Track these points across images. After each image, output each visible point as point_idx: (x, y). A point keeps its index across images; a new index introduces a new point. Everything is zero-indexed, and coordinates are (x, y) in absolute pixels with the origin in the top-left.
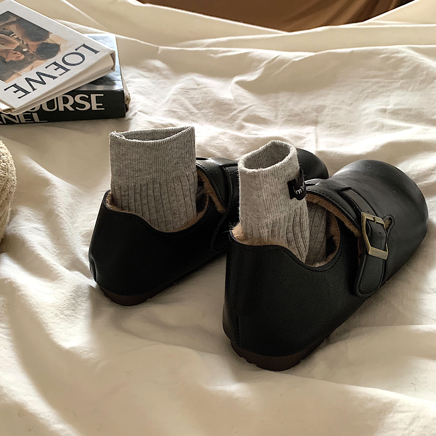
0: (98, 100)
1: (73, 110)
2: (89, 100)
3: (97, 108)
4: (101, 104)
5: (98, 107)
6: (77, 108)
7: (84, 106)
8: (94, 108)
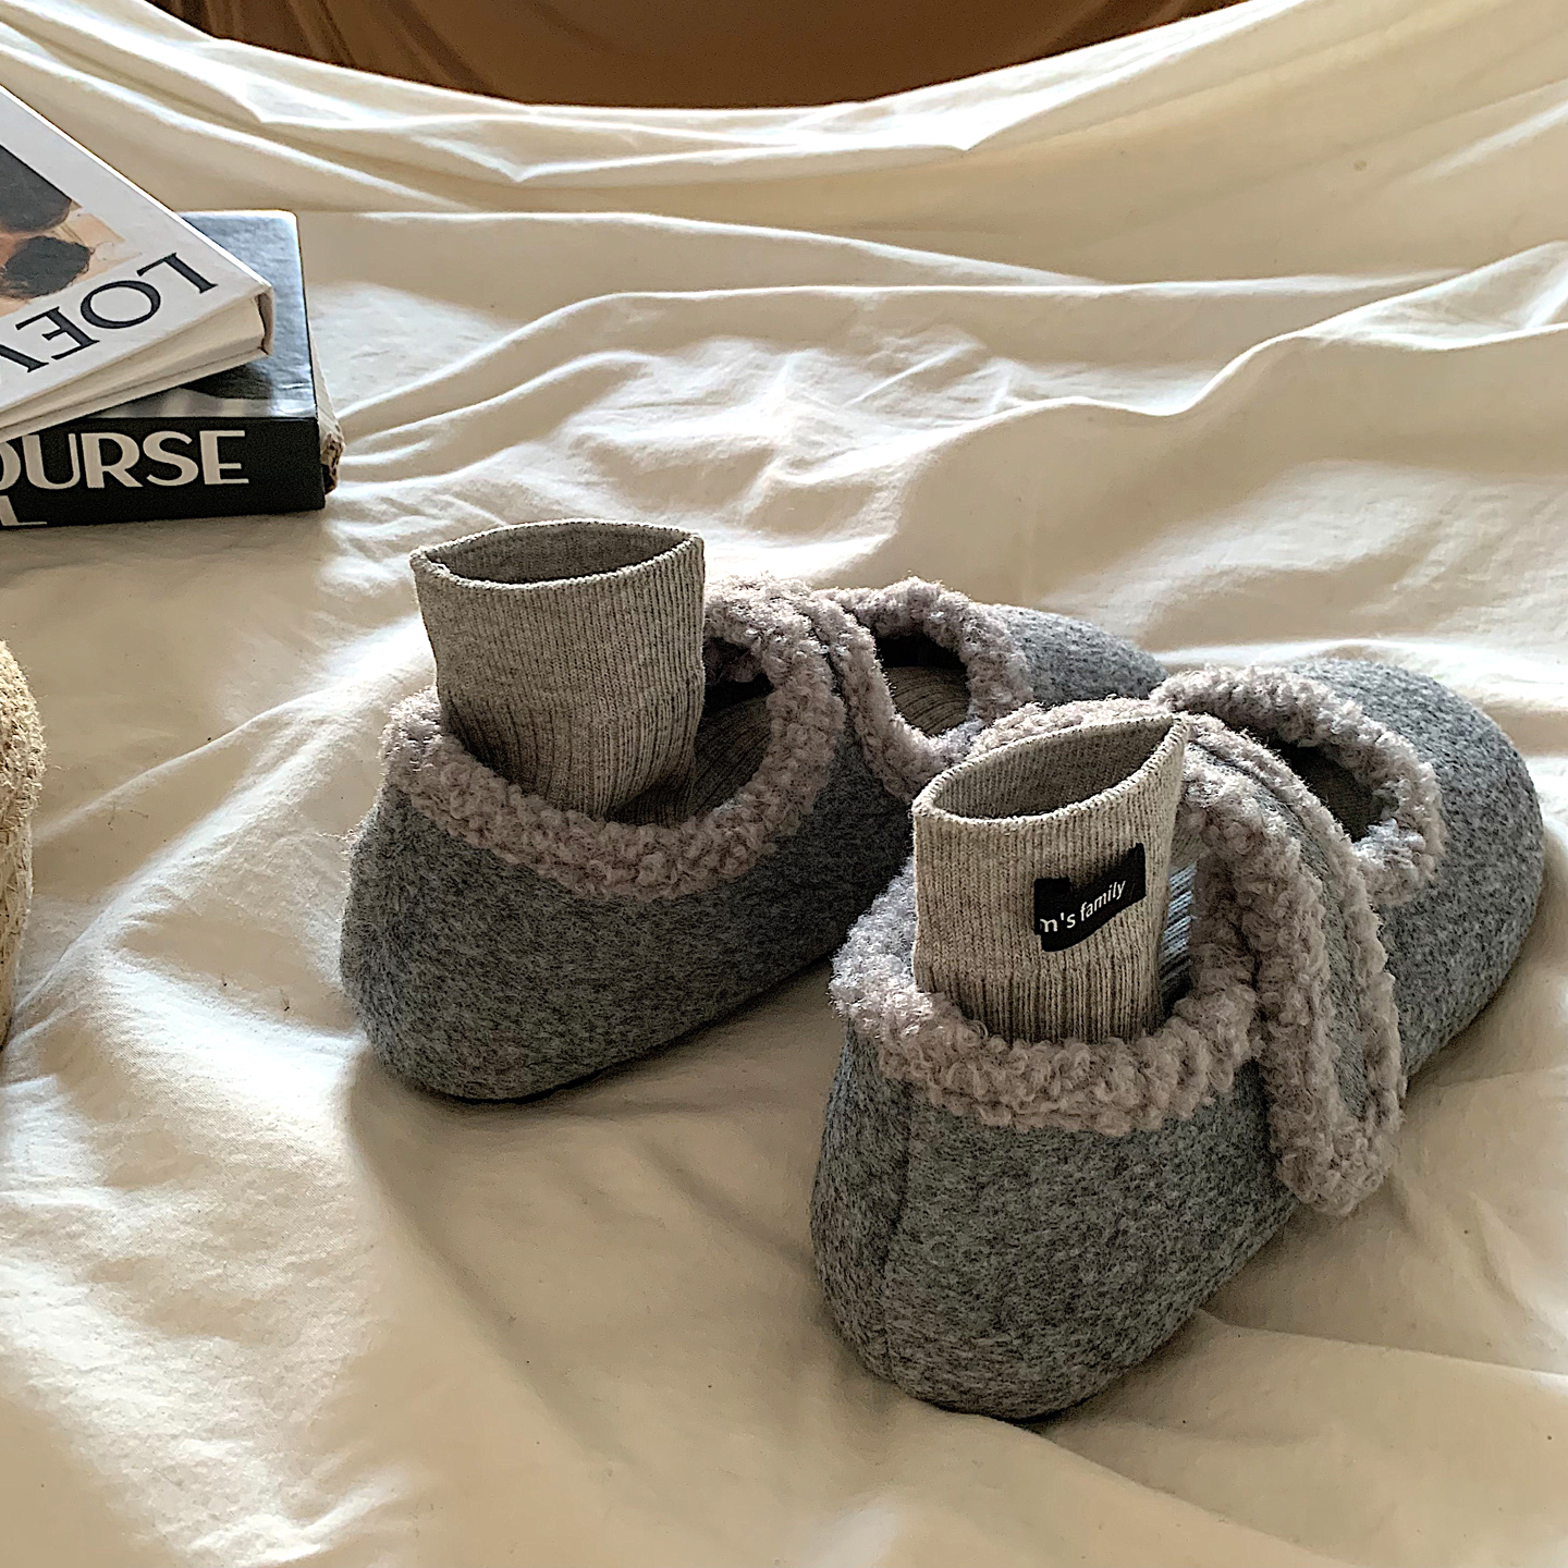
0: (226, 450)
1: (138, 485)
2: (193, 451)
3: (222, 478)
4: (238, 466)
5: (224, 474)
6: (151, 478)
7: (175, 472)
8: (212, 477)
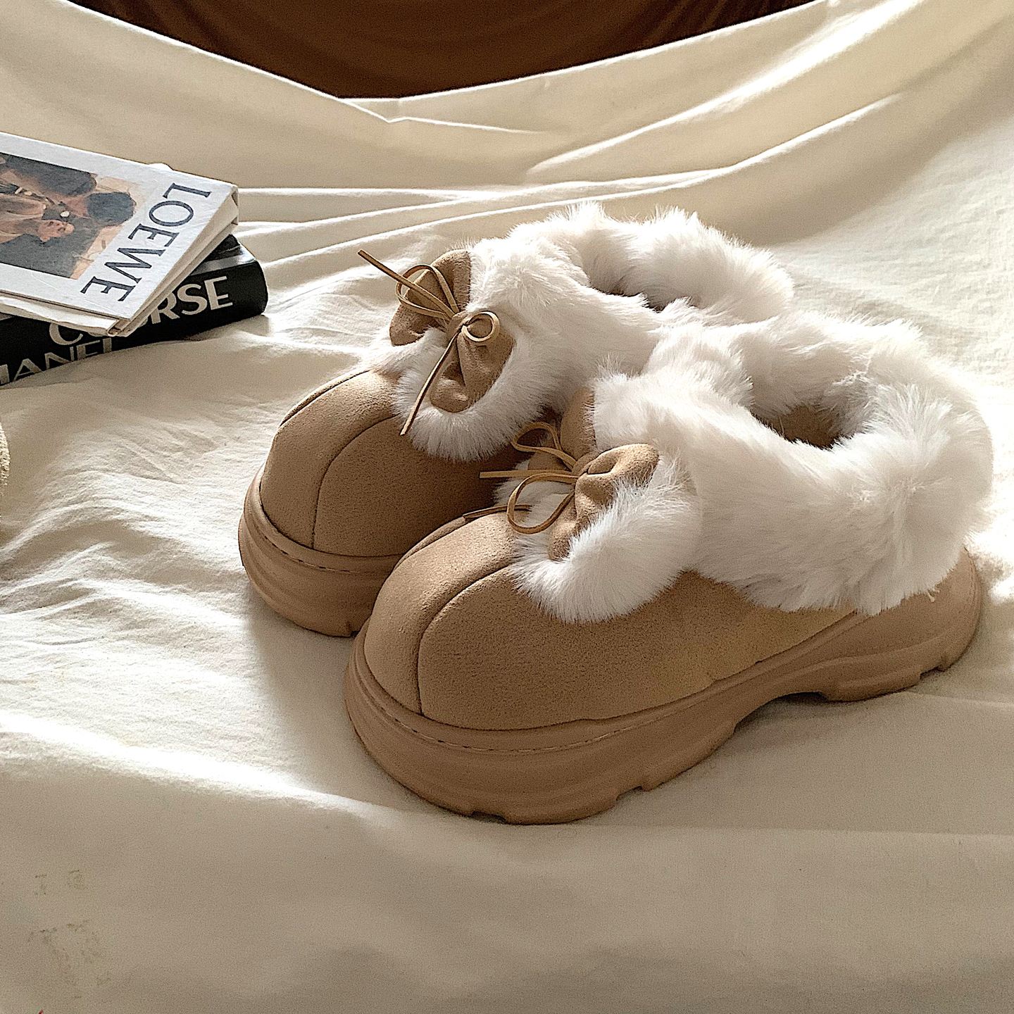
0: (219, 288)
1: (178, 316)
2: (203, 293)
3: (220, 304)
4: (227, 296)
6: (184, 312)
7: (195, 306)
8: (215, 306)
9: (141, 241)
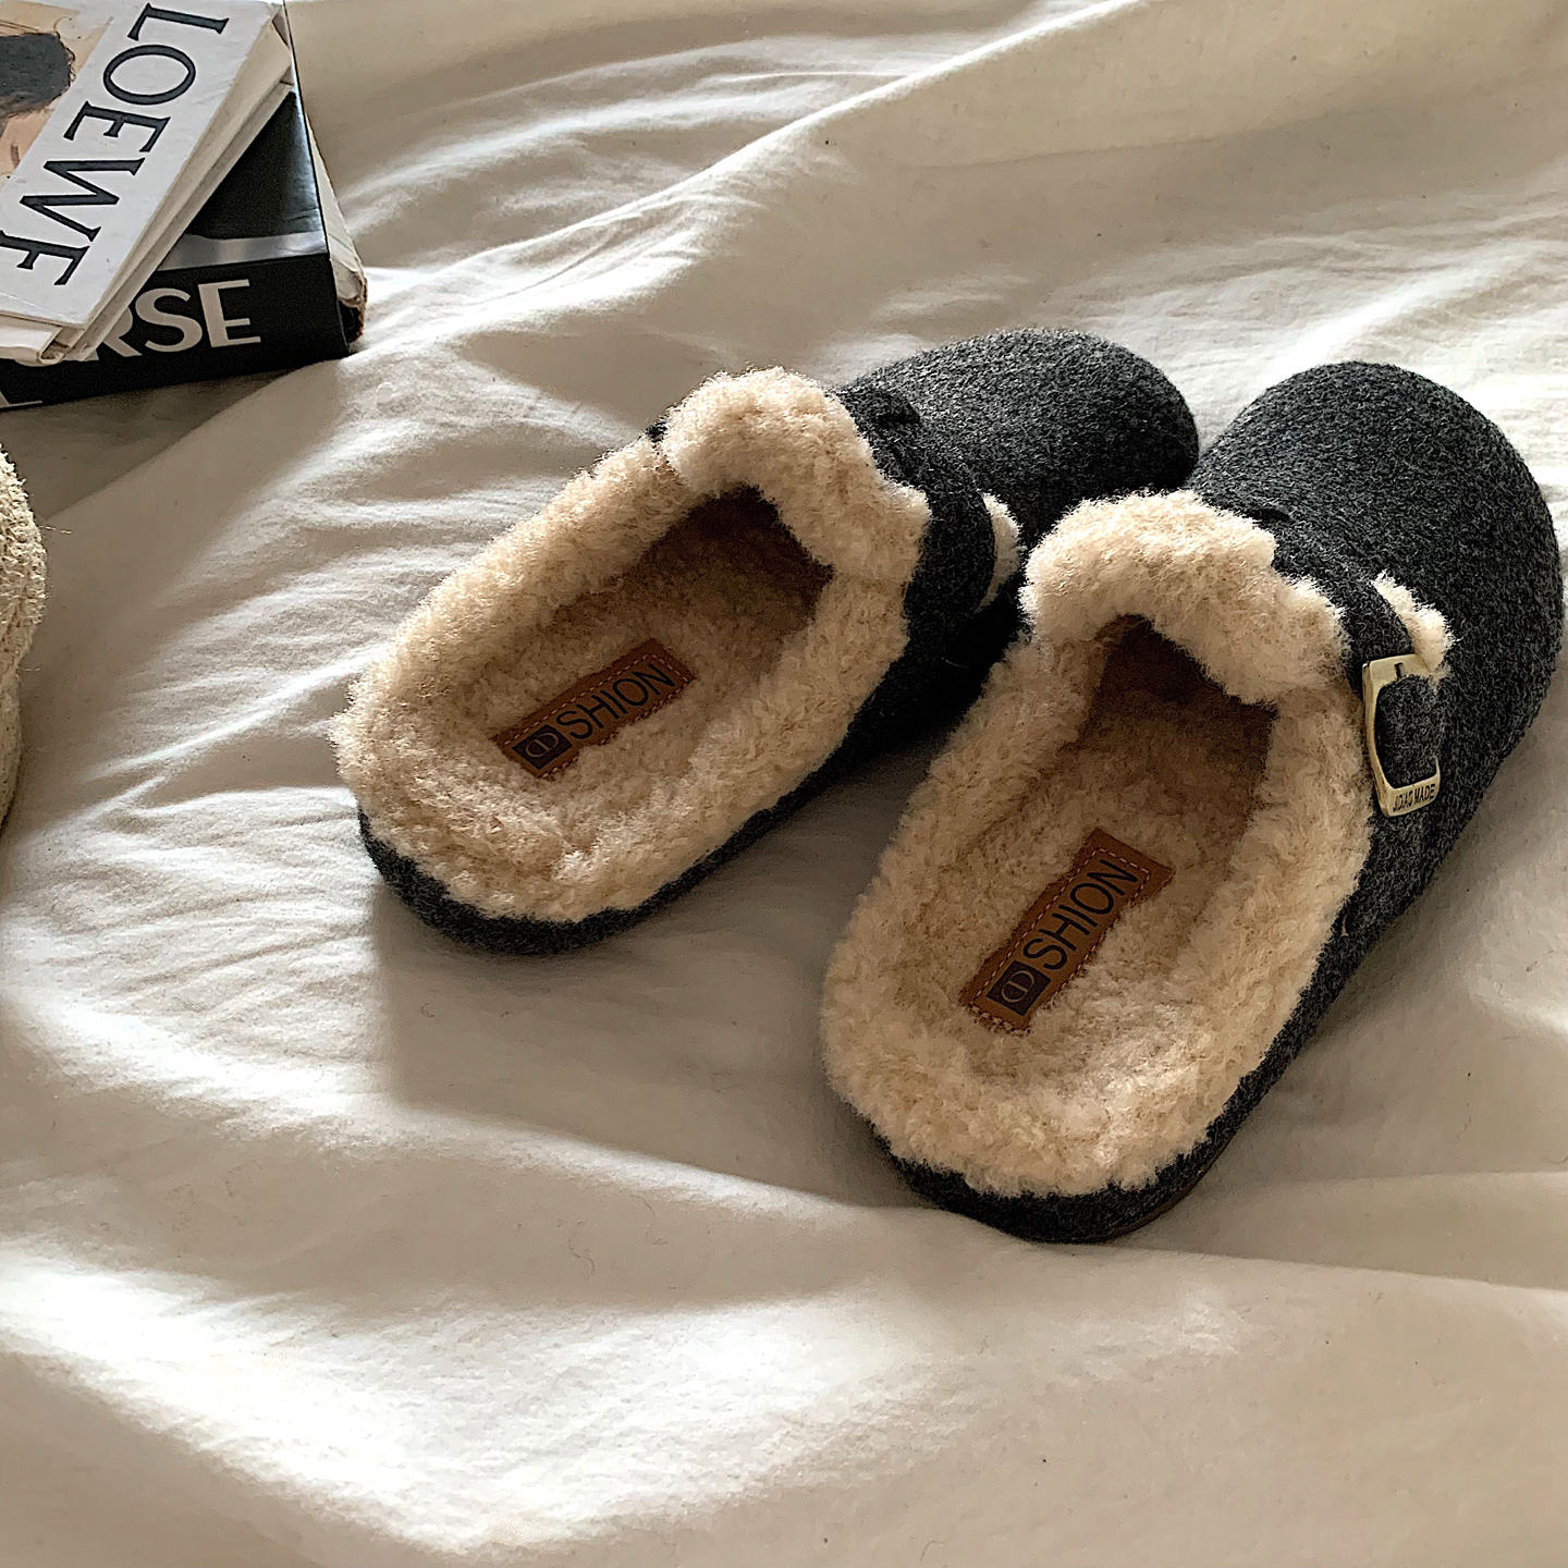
0: (232, 304)
1: (137, 353)
2: (194, 310)
3: (230, 337)
4: (246, 321)
5: (231, 332)
6: (150, 344)
7: (175, 335)
8: (219, 339)
9: (93, 141)
